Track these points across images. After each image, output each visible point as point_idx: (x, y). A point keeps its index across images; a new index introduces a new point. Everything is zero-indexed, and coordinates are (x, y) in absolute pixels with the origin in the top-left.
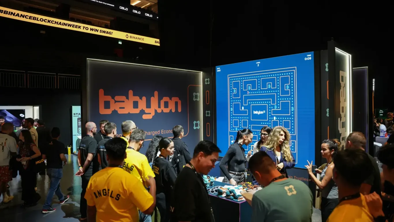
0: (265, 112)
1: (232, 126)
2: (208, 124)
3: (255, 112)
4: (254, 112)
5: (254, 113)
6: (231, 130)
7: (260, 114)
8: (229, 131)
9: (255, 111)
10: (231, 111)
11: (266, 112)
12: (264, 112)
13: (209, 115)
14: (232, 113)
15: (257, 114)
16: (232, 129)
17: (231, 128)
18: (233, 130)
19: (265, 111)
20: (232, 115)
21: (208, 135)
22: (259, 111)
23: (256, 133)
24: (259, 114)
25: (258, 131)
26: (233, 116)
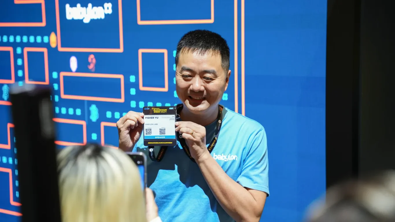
11: (115, 8)
24: (86, 21)
25: (88, 101)
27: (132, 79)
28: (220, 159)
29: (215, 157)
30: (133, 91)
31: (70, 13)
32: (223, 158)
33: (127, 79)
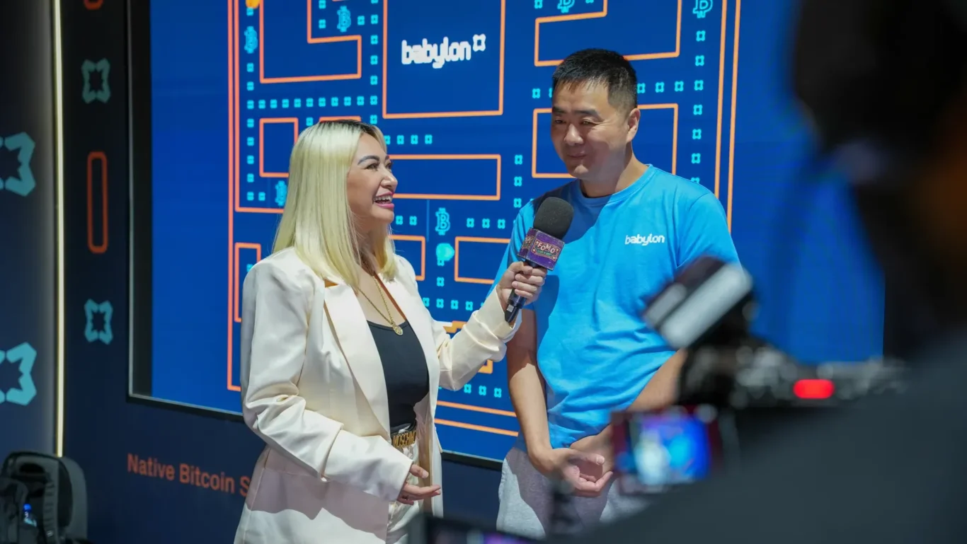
0: (483, 48)
1: (254, 169)
2: (97, 162)
3: (415, 54)
4: (405, 47)
5: (406, 61)
6: (244, 202)
7: (448, 65)
8: (234, 206)
9: (411, 44)
10: (245, 58)
12: (480, 42)
13: (104, 95)
14: (250, 68)
15: (428, 67)
16: (250, 196)
17: (245, 187)
18: (256, 203)
19: (483, 38)
20: (250, 86)
21: (98, 242)
22: (439, 42)
23: (413, 221)
24: (438, 65)
25: (432, 201)
26: (265, 92)
27: (519, 160)
28: (635, 242)
29: (628, 241)
30: (518, 181)
31: (408, 54)
32: (640, 240)
33: (508, 162)
